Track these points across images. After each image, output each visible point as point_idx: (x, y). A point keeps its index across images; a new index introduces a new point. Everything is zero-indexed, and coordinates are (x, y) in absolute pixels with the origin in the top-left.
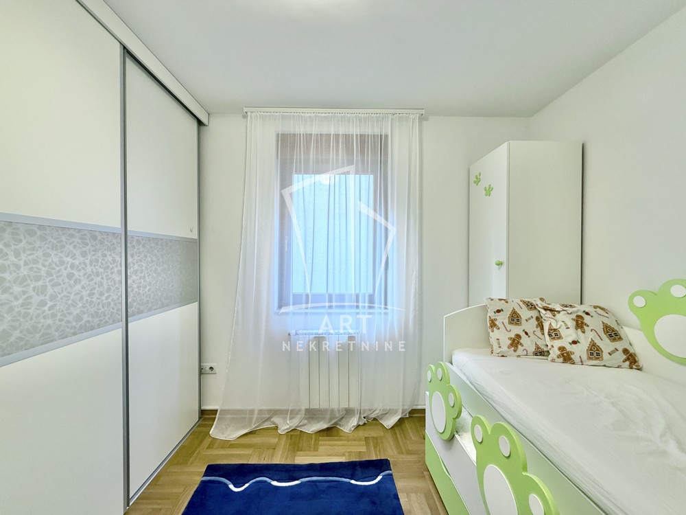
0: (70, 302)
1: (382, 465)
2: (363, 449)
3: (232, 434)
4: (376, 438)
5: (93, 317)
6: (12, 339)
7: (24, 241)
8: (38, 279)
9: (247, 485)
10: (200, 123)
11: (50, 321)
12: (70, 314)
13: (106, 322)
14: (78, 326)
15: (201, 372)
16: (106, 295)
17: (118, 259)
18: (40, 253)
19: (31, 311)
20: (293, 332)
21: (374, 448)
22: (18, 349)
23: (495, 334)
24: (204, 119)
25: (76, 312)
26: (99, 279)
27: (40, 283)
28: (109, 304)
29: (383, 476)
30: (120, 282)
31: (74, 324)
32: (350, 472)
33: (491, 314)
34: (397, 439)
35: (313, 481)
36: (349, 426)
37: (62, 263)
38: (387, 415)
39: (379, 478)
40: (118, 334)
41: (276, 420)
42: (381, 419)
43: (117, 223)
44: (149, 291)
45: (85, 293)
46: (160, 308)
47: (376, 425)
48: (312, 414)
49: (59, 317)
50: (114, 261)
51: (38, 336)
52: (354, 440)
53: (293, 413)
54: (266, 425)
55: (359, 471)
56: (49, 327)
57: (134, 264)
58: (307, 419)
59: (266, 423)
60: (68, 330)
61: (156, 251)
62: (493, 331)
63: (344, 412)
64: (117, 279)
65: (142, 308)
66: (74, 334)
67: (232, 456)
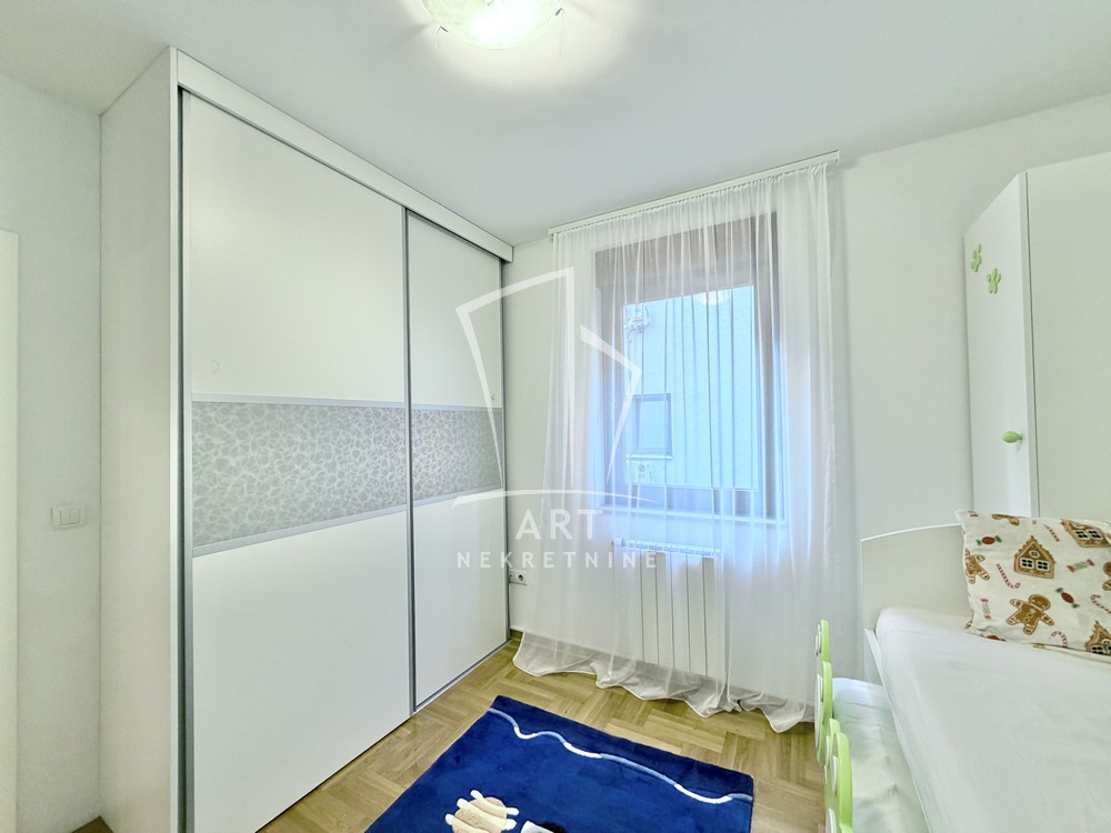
0: (355, 480)
1: (738, 782)
2: (718, 749)
3: (538, 669)
4: (749, 740)
5: (377, 496)
6: (309, 510)
7: (318, 422)
8: (329, 456)
9: (534, 735)
10: (503, 262)
11: (338, 497)
12: (356, 491)
13: (390, 503)
14: (363, 504)
15: (509, 581)
16: (390, 474)
17: (401, 435)
18: (330, 432)
19: (324, 486)
20: (618, 541)
21: (737, 754)
22: (314, 520)
23: (978, 588)
24: (507, 257)
25: (362, 490)
26: (383, 457)
27: (330, 461)
28: (393, 484)
29: (735, 799)
30: (404, 461)
31: (359, 501)
32: (679, 772)
33: (970, 545)
34: (788, 753)
35: (619, 763)
36: (705, 705)
37: (349, 441)
38: (782, 710)
39: (726, 799)
40: (403, 516)
41: (597, 666)
42: (769, 713)
43: (401, 399)
44: (439, 471)
45: (369, 472)
46: (452, 492)
47: (759, 719)
48: (647, 672)
49: (346, 494)
50: (398, 439)
51: (329, 509)
52: (707, 731)
53: (620, 663)
54: (583, 670)
55: (694, 776)
56: (338, 502)
57: (421, 441)
58: (639, 676)
59: (583, 667)
60: (354, 507)
61: (447, 426)
62: (973, 582)
63: (699, 682)
64: (402, 457)
65: (431, 491)
66: (360, 512)
67: (531, 695)
